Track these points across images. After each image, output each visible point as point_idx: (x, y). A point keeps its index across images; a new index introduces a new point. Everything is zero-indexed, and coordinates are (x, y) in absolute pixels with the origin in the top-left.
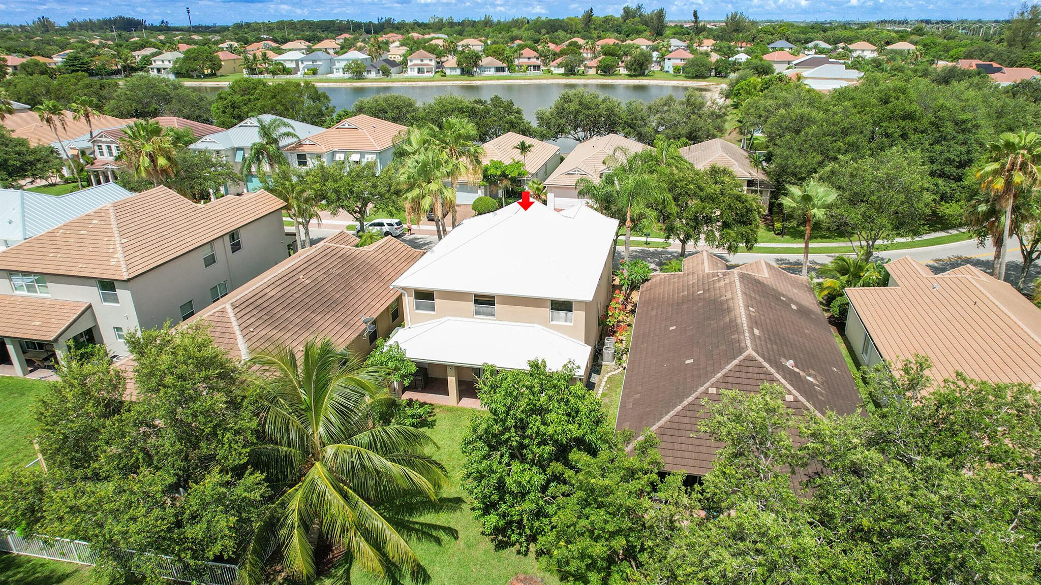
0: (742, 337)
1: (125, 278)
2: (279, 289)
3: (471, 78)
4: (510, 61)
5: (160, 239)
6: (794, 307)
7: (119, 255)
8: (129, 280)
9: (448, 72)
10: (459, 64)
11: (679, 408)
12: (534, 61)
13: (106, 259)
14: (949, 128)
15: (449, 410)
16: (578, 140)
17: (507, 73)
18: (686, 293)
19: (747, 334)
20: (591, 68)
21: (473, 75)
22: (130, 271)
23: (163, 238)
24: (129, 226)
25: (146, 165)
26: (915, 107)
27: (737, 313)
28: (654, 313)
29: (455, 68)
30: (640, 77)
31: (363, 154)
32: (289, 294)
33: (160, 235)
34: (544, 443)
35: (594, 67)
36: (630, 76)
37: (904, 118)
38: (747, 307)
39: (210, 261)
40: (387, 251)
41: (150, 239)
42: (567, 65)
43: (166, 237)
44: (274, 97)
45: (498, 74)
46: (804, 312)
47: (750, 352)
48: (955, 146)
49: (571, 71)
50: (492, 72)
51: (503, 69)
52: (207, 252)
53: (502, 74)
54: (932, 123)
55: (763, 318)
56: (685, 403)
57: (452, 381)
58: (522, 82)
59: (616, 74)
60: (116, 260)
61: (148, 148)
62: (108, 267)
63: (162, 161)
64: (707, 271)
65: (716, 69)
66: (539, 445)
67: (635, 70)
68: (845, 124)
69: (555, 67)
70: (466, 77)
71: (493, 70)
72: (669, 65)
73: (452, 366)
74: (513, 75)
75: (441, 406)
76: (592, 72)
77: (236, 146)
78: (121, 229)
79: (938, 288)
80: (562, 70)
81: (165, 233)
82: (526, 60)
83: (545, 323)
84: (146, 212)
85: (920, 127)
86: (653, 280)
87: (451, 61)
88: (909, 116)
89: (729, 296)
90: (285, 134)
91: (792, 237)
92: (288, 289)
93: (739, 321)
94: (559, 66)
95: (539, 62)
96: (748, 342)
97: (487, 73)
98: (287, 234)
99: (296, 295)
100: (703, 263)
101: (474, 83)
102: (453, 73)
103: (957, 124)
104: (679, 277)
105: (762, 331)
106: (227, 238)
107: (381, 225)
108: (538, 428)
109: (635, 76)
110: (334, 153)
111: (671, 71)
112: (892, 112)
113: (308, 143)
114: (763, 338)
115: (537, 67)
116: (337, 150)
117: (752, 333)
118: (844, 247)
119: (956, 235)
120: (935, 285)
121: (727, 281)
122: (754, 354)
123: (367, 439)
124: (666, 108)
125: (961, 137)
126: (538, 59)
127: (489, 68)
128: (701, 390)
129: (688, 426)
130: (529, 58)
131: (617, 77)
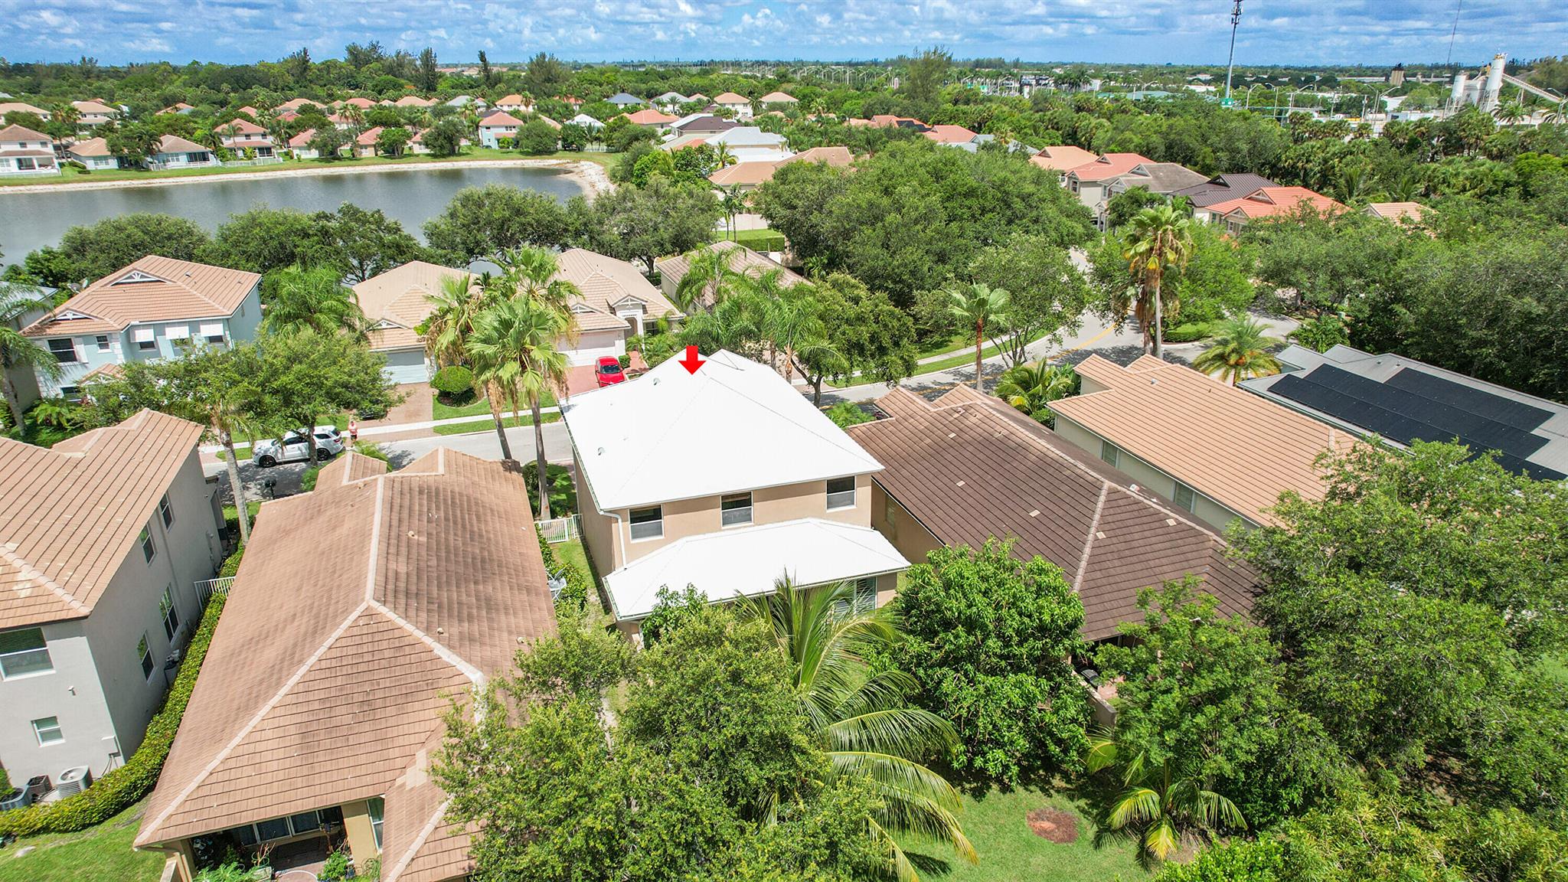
1: (83, 612)
2: (403, 559)
3: (147, 174)
4: (213, 140)
5: (70, 529)
7: (32, 573)
8: (93, 614)
9: (90, 165)
10: (114, 149)
11: (1084, 563)
12: (257, 140)
17: (213, 162)
18: (928, 441)
19: (1082, 467)
20: (366, 147)
21: (148, 170)
22: (79, 597)
27: (1039, 447)
29: (105, 158)
30: (451, 158)
32: (423, 564)
35: (370, 146)
36: (434, 156)
37: (966, 195)
39: (150, 552)
41: (53, 533)
42: (325, 145)
45: (193, 165)
49: (330, 155)
50: (183, 162)
51: (204, 157)
52: (145, 542)
53: (199, 165)
56: (1085, 557)
58: (251, 176)
59: (409, 155)
60: (29, 585)
62: (18, 603)
64: (931, 409)
67: (442, 147)
69: (300, 148)
70: (133, 173)
71: (184, 159)
72: (487, 136)
74: (229, 165)
76: (369, 153)
80: (314, 154)
82: (243, 139)
83: (820, 514)
87: (90, 147)
89: (1005, 432)
92: (414, 556)
93: (1052, 455)
94: (310, 146)
95: (269, 141)
96: (1093, 473)
97: (172, 165)
101: (157, 183)
102: (102, 166)
109: (443, 156)
110: (129, 331)
111: (495, 145)
113: (70, 316)
115: (266, 151)
120: (1152, 380)
121: (979, 416)
122: (1113, 484)
126: (264, 135)
127: (177, 155)
128: (1091, 537)
129: (1104, 581)
130: (248, 136)
131: (413, 159)
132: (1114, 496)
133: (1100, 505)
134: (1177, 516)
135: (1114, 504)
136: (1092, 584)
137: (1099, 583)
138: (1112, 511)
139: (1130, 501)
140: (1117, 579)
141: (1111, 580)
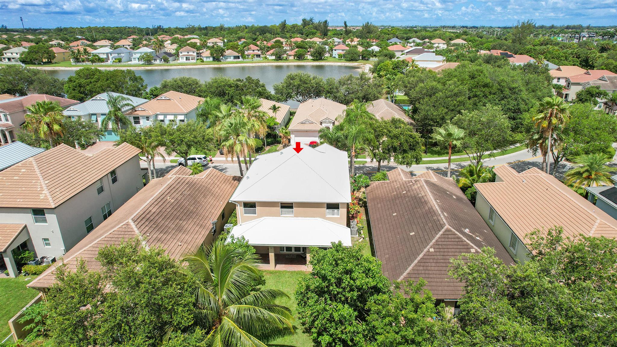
0: (440, 218)
1: (53, 207)
2: (157, 207)
3: (220, 63)
4: (242, 52)
5: (69, 179)
6: (454, 197)
7: (46, 192)
8: (56, 208)
9: (205, 59)
10: (212, 54)
11: (416, 261)
12: (256, 52)
13: (37, 195)
14: (507, 92)
15: (271, 273)
16: (299, 101)
17: (241, 59)
18: (395, 193)
19: (442, 216)
20: (291, 56)
21: (221, 61)
22: (56, 202)
23: (71, 178)
24: (48, 172)
25: (45, 130)
26: (488, 80)
27: (432, 204)
28: (379, 206)
29: (209, 57)
30: (320, 61)
31: (175, 115)
32: (164, 210)
33: (69, 176)
34: (352, 290)
35: (292, 55)
36: (314, 60)
37: (484, 86)
38: (435, 200)
39: (101, 190)
40: (212, 178)
41: (63, 179)
42: (277, 55)
43: (73, 177)
44: (107, 80)
45: (236, 60)
46: (459, 199)
47: (447, 226)
48: (511, 101)
49: (279, 58)
50: (231, 59)
51: (238, 58)
52: (98, 185)
53: (238, 60)
54: (499, 89)
55: (444, 205)
56: (419, 258)
57: (272, 256)
58: (251, 65)
59: (306, 59)
60: (44, 195)
61: (47, 119)
62: (39, 200)
63: (56, 127)
64: (404, 179)
66: (349, 292)
67: (317, 57)
68: (456, 90)
69: (269, 55)
70: (216, 62)
71: (232, 58)
72: (335, 53)
73: (272, 247)
74: (245, 60)
75: (265, 271)
76: (291, 58)
77: (91, 113)
78: (43, 174)
79: (525, 182)
80: (274, 57)
81: (72, 175)
82: (252, 52)
83: (323, 217)
84: (56, 162)
85: (493, 91)
86: (372, 186)
87: (206, 53)
88: (486, 85)
89: (423, 194)
90: (126, 105)
91: (432, 154)
92: (162, 207)
93: (434, 208)
94: (272, 55)
95: (260, 53)
96: (444, 220)
97: (229, 60)
98: (143, 169)
99: (168, 210)
100: (400, 175)
101: (222, 66)
102: (208, 60)
103: (510, 90)
104: (387, 183)
105: (447, 213)
106: (110, 175)
107: (194, 159)
108: (349, 282)
109: (317, 60)
110: (157, 115)
111: (337, 57)
112: (478, 83)
113: (140, 109)
114: (449, 218)
115: (258, 56)
116: (159, 113)
117: (444, 215)
118: (460, 158)
119: (514, 148)
120: (524, 180)
121: (419, 185)
122: (450, 227)
124: (349, 82)
125: (513, 97)
126: (259, 51)
127: (230, 57)
128: (426, 250)
129: (423, 272)
130: (253, 51)
131: (306, 61)
132: (447, 233)
133: (438, 236)
134: (477, 248)
135: (446, 236)
136: (416, 272)
137: (420, 272)
138: (443, 240)
139: (455, 236)
140: (430, 272)
141: (427, 272)
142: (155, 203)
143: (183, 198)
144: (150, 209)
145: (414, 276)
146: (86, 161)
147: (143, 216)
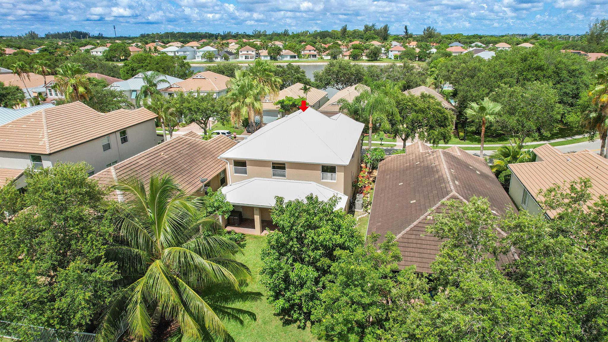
0: (448, 185)
1: (48, 153)
2: (147, 160)
3: (276, 62)
4: (299, 52)
5: (74, 131)
6: (478, 172)
7: (46, 139)
8: (50, 154)
9: (263, 58)
10: (269, 53)
11: (408, 229)
12: (313, 52)
13: (37, 141)
14: (565, 74)
15: (255, 237)
17: (297, 59)
18: (408, 164)
19: (451, 183)
20: (346, 56)
21: (277, 60)
22: (51, 149)
23: (76, 131)
24: (54, 123)
25: (70, 92)
26: (542, 63)
27: (443, 172)
28: (388, 177)
29: (267, 56)
30: (375, 61)
32: (153, 163)
33: (74, 129)
35: (348, 56)
36: (369, 61)
37: (537, 69)
38: (449, 169)
39: (107, 147)
40: (219, 143)
41: (67, 131)
42: (332, 55)
43: (78, 130)
45: (292, 60)
46: (483, 175)
47: (454, 193)
48: (569, 85)
49: (334, 58)
50: (288, 58)
51: (295, 57)
52: (105, 141)
53: (294, 59)
54: (554, 72)
55: (460, 176)
56: (412, 226)
57: (257, 219)
58: (306, 64)
60: (43, 142)
61: (73, 81)
62: (37, 146)
63: (81, 89)
64: (421, 151)
65: (419, 57)
67: (372, 57)
68: (502, 72)
69: (325, 56)
70: (273, 61)
71: (289, 57)
72: (391, 55)
73: (257, 208)
74: (301, 60)
75: (250, 235)
76: (346, 58)
77: (132, 89)
78: (48, 124)
79: (570, 160)
80: (329, 57)
81: (78, 128)
82: (308, 52)
83: (317, 181)
84: (66, 115)
85: (547, 75)
86: (387, 159)
87: (264, 53)
88: (540, 68)
89: (437, 163)
90: (161, 81)
91: (471, 141)
92: (153, 160)
93: (445, 176)
94: (327, 55)
95: (315, 53)
96: (452, 187)
97: (285, 59)
99: (158, 164)
100: (418, 148)
102: (266, 59)
103: (569, 72)
104: (403, 156)
105: (460, 182)
106: (118, 134)
109: (372, 61)
110: (191, 93)
111: (393, 58)
112: (530, 66)
113: (175, 86)
114: (461, 187)
115: (314, 56)
116: (193, 91)
117: (454, 183)
119: (571, 140)
120: (569, 158)
121: (435, 155)
122: (457, 194)
123: (193, 245)
124: (391, 70)
125: (572, 80)
126: (315, 51)
127: (287, 56)
128: (422, 217)
129: (415, 241)
130: (310, 51)
131: (361, 61)
136: (405, 240)
137: (410, 241)
140: (424, 242)
141: (419, 241)
142: (146, 157)
143: (179, 156)
144: (138, 161)
145: (403, 245)
146: (97, 118)
147: (128, 166)
